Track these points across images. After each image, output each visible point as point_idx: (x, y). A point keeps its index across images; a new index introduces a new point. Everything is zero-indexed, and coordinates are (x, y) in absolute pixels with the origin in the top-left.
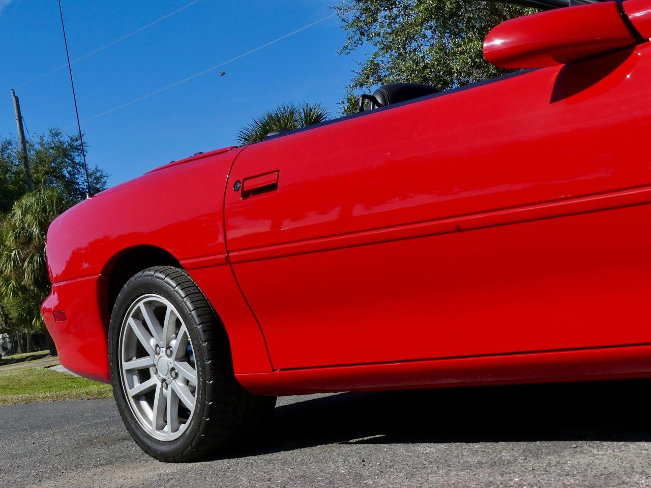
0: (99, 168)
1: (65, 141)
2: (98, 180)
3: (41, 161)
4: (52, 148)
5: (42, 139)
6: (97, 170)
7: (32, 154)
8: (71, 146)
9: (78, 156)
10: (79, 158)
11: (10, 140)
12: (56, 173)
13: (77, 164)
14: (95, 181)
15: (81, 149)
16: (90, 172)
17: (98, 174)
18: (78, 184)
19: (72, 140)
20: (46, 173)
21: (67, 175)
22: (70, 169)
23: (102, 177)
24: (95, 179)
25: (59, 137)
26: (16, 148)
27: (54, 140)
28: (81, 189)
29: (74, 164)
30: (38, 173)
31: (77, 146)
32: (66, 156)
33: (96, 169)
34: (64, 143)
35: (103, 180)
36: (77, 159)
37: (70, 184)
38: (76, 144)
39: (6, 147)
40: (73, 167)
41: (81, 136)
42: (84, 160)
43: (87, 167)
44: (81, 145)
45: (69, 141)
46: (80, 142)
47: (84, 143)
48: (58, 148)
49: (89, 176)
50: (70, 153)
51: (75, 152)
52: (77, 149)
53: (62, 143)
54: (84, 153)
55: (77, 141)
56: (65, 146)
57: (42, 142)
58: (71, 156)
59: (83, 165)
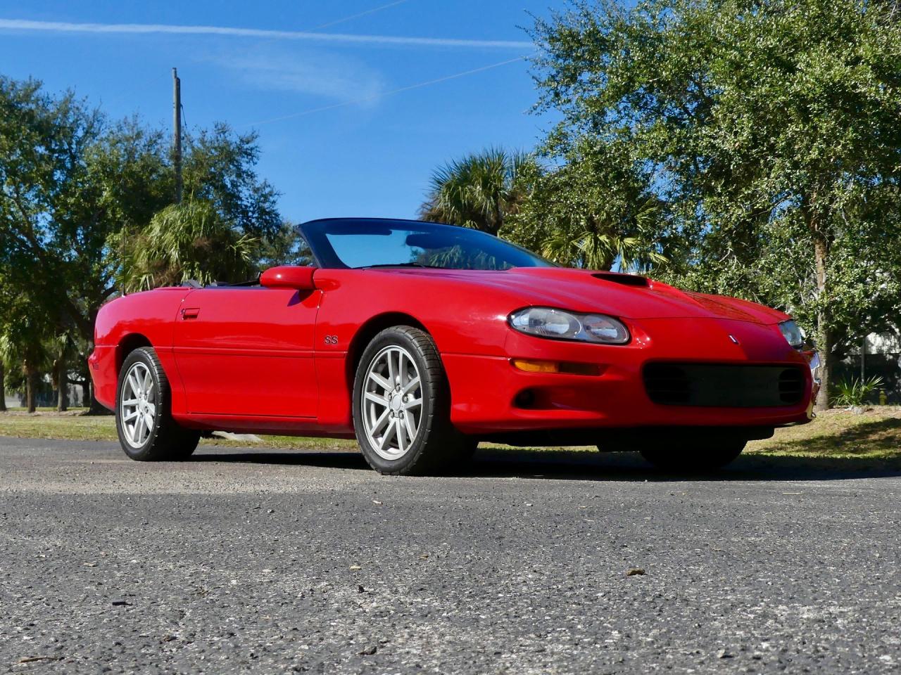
0: (270, 182)
1: (234, 141)
2: (266, 197)
3: (199, 164)
4: (215, 148)
5: (204, 133)
6: (266, 185)
7: (187, 153)
8: (240, 148)
9: (247, 162)
10: (248, 165)
11: (161, 132)
12: (214, 180)
13: (244, 172)
14: (262, 199)
15: (249, 154)
16: (257, 185)
17: (267, 190)
18: (240, 199)
19: (242, 141)
20: (202, 180)
21: (229, 186)
22: (234, 177)
23: (271, 194)
24: (262, 195)
25: (226, 134)
26: (168, 143)
27: (219, 138)
28: (243, 207)
30: (192, 178)
31: (247, 149)
32: (232, 161)
33: (265, 183)
34: (231, 144)
35: (271, 199)
36: (245, 167)
37: (231, 201)
38: (246, 146)
39: (155, 141)
40: (239, 175)
41: (253, 138)
42: (253, 169)
43: (256, 179)
44: (252, 149)
45: (238, 143)
46: (251, 145)
47: (257, 147)
48: (222, 149)
49: (256, 190)
50: (237, 158)
51: (244, 157)
52: (246, 153)
53: (228, 143)
54: (255, 159)
55: (248, 143)
56: (232, 148)
57: (203, 139)
58: (237, 161)
59: (252, 176)
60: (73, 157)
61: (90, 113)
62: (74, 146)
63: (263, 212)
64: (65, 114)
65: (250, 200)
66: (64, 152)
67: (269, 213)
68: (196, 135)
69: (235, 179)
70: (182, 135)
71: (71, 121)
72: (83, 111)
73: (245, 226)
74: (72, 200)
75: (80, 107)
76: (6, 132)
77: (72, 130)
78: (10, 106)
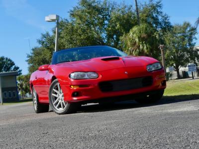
0: (167, 14)
2: (166, 18)
3: (144, 12)
5: (145, 3)
7: (141, 9)
8: (157, 5)
11: (132, 5)
12: (149, 15)
16: (163, 15)
18: (159, 20)
20: (146, 16)
21: (155, 17)
22: (156, 14)
23: (167, 17)
25: (152, 2)
27: (150, 3)
28: (160, 22)
29: (158, 12)
32: (155, 9)
33: (165, 14)
36: (159, 10)
37: (156, 20)
39: (130, 8)
40: (158, 13)
41: (160, 1)
42: (162, 10)
43: (163, 13)
44: (160, 5)
45: (156, 3)
47: (162, 4)
48: (151, 6)
49: (163, 17)
51: (158, 7)
53: (153, 4)
54: (162, 8)
55: (159, 3)
58: (157, 9)
59: (161, 13)
60: (109, 16)
61: (112, 2)
62: (109, 13)
63: (166, 23)
64: (106, 4)
65: (161, 20)
66: (107, 15)
67: (168, 23)
68: (143, 4)
70: (139, 4)
71: (107, 6)
72: (110, 2)
73: (161, 27)
74: (110, 29)
76: (89, 13)
77: (108, 9)
78: (90, 5)
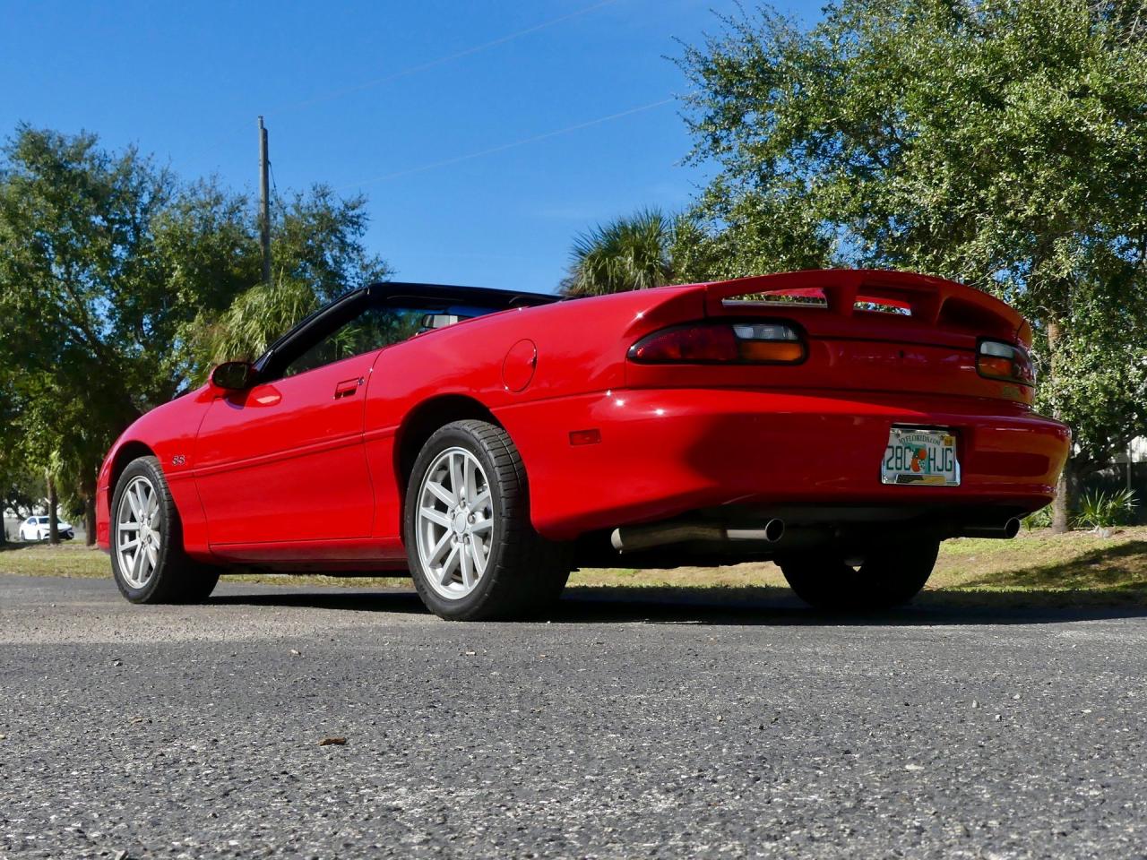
0: (382, 257)
1: (336, 207)
2: (377, 276)
3: (293, 236)
4: (314, 216)
5: (299, 197)
6: (378, 261)
7: (278, 222)
8: (344, 215)
9: (353, 233)
10: (354, 237)
11: (245, 196)
12: (312, 256)
13: (349, 245)
14: (372, 278)
15: (355, 223)
16: (366, 261)
17: (378, 268)
18: (344, 278)
19: (346, 206)
20: (297, 255)
21: (331, 262)
22: (336, 252)
23: (382, 272)
24: (373, 274)
25: (327, 199)
26: (253, 210)
27: (318, 202)
28: (348, 288)
29: (343, 246)
30: (283, 253)
31: (352, 217)
32: (334, 231)
33: (376, 258)
34: (333, 210)
36: (350, 239)
37: (333, 278)
38: (351, 213)
39: (237, 208)
40: (342, 250)
41: (361, 202)
42: (361, 241)
43: (364, 253)
44: (358, 217)
45: (342, 209)
46: (357, 212)
47: (365, 214)
48: (322, 217)
49: (365, 268)
50: (340, 228)
51: (348, 226)
52: (351, 222)
53: (329, 210)
54: (362, 230)
55: (353, 209)
56: (334, 215)
57: (298, 204)
58: (341, 232)
59: (358, 249)
60: (137, 229)
61: (157, 174)
62: (138, 215)
64: (127, 175)
65: (356, 280)
66: (127, 222)
68: (289, 200)
69: (338, 254)
70: (271, 199)
71: (134, 184)
72: (148, 171)
74: (135, 282)
75: (145, 167)
76: (53, 199)
77: (136, 195)
78: (58, 167)
